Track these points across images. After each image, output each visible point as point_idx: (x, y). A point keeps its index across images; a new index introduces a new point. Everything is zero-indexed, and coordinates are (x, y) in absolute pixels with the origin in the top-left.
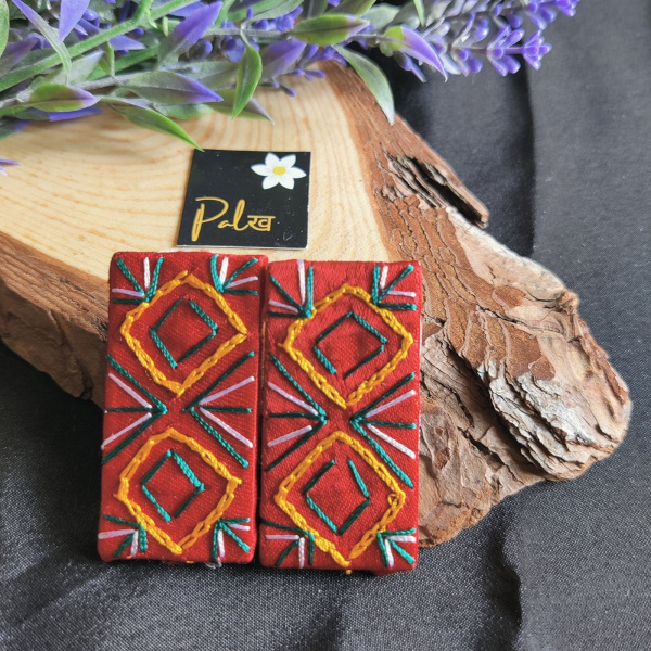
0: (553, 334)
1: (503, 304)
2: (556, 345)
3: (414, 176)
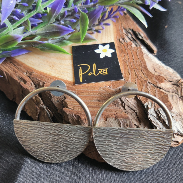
0: (174, 94)
1: (157, 82)
2: (175, 98)
3: (132, 35)
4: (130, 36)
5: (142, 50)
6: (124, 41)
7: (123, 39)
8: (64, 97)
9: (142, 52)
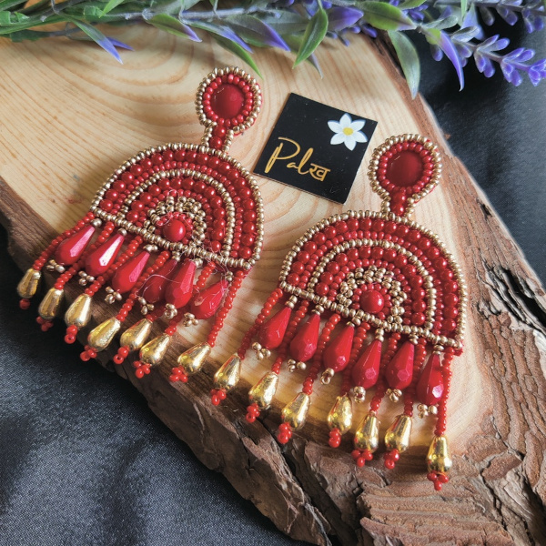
3: (506, 287)
4: (502, 289)
5: (537, 344)
6: (490, 309)
7: (488, 302)
8: (359, 485)
9: (536, 348)
